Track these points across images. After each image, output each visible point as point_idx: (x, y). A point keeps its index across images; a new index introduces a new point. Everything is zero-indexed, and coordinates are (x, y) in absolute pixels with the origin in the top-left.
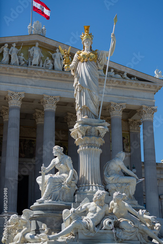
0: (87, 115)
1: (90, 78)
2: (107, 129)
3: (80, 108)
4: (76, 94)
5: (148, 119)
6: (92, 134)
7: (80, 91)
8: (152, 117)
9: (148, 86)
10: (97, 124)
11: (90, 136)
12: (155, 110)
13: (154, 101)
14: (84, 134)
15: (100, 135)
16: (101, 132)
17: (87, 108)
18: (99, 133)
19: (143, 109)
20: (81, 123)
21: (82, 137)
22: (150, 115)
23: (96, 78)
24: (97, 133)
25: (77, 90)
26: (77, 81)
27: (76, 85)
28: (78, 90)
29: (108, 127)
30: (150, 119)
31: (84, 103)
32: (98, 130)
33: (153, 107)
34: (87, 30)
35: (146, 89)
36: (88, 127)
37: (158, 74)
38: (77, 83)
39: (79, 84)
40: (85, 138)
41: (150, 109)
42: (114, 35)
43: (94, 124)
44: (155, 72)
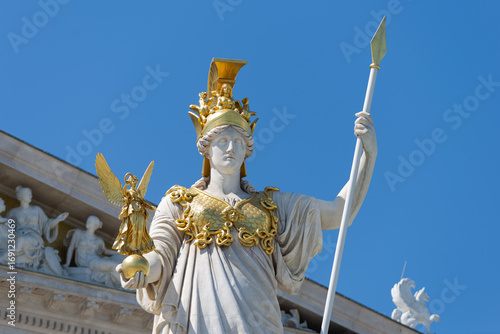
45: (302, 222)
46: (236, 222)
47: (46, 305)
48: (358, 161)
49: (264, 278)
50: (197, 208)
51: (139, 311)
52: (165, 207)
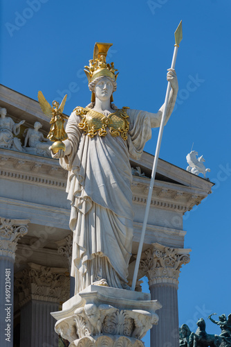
0: (105, 277)
1: (112, 181)
2: (156, 318)
3: (85, 258)
4: (75, 221)
5: (165, 281)
6: (119, 329)
7: (87, 215)
8: (176, 276)
9: (169, 195)
10: (130, 302)
11: (114, 334)
12: (183, 258)
13: (182, 233)
14: (99, 328)
15: (137, 331)
16: (138, 324)
17: (103, 259)
18: (134, 327)
19: (155, 254)
20: (93, 298)
21: (94, 335)
22: (171, 271)
23: (127, 181)
24: (129, 326)
25: (77, 211)
26: (80, 185)
27: (74, 198)
28: (83, 210)
29: (157, 312)
30: (170, 280)
31: (97, 247)
32: (133, 320)
33: (180, 251)
34: (104, 53)
35: (164, 200)
36: (110, 310)
37: (196, 163)
38: (79, 192)
39: (84, 194)
40: (101, 338)
41: (171, 254)
42: (173, 74)
43: (124, 302)
44: (188, 158)
45: (141, 124)
46: (108, 124)
47: (14, 166)
48: (169, 93)
49: (123, 152)
50: (89, 118)
51: (61, 169)
52: (73, 117)
